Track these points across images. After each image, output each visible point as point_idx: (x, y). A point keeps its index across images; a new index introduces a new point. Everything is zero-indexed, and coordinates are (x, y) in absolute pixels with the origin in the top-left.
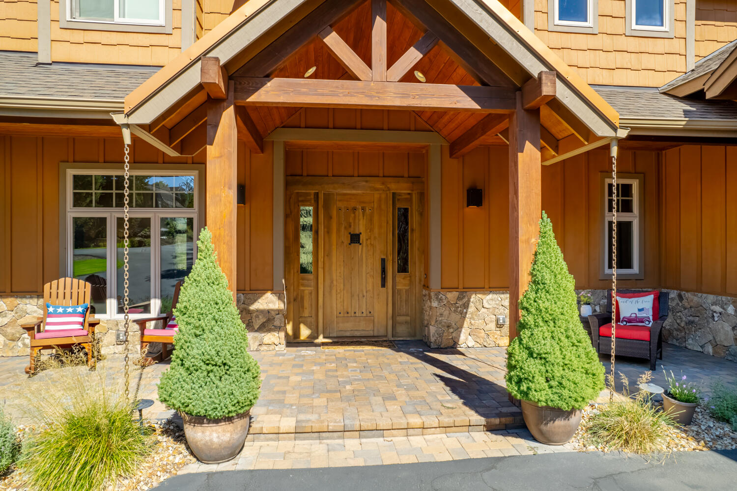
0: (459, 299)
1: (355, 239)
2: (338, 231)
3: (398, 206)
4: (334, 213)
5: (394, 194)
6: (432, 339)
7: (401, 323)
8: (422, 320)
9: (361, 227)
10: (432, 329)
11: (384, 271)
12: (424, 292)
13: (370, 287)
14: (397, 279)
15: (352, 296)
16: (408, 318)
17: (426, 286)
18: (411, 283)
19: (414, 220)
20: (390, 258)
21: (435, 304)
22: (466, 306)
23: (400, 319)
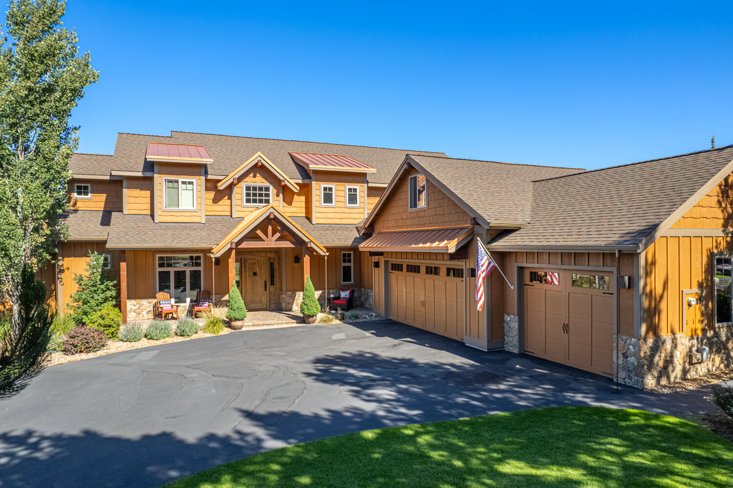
0: (292, 294)
1: (255, 274)
2: (249, 272)
3: (271, 261)
4: (247, 265)
5: (269, 258)
6: (284, 308)
7: (272, 304)
8: (280, 302)
9: (257, 270)
10: (283, 304)
11: (266, 285)
12: (281, 292)
13: (261, 291)
14: (271, 288)
15: (254, 294)
16: (275, 302)
17: (281, 290)
18: (275, 289)
19: (276, 266)
20: (268, 280)
21: (284, 296)
22: (295, 296)
23: (272, 302)
